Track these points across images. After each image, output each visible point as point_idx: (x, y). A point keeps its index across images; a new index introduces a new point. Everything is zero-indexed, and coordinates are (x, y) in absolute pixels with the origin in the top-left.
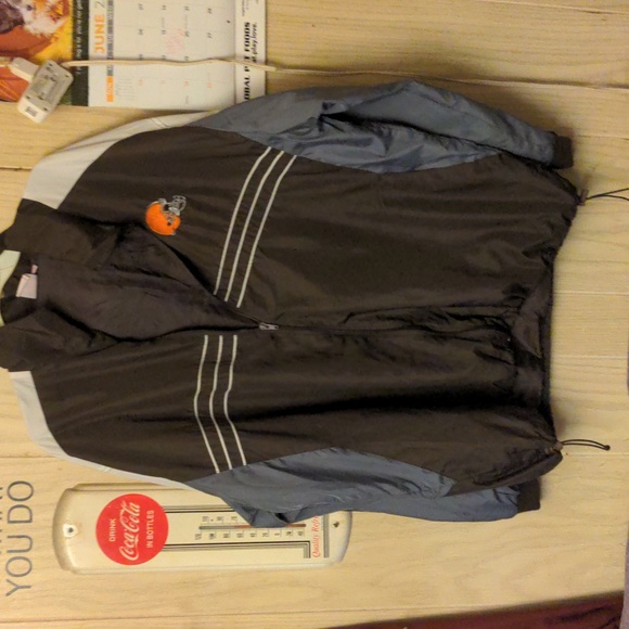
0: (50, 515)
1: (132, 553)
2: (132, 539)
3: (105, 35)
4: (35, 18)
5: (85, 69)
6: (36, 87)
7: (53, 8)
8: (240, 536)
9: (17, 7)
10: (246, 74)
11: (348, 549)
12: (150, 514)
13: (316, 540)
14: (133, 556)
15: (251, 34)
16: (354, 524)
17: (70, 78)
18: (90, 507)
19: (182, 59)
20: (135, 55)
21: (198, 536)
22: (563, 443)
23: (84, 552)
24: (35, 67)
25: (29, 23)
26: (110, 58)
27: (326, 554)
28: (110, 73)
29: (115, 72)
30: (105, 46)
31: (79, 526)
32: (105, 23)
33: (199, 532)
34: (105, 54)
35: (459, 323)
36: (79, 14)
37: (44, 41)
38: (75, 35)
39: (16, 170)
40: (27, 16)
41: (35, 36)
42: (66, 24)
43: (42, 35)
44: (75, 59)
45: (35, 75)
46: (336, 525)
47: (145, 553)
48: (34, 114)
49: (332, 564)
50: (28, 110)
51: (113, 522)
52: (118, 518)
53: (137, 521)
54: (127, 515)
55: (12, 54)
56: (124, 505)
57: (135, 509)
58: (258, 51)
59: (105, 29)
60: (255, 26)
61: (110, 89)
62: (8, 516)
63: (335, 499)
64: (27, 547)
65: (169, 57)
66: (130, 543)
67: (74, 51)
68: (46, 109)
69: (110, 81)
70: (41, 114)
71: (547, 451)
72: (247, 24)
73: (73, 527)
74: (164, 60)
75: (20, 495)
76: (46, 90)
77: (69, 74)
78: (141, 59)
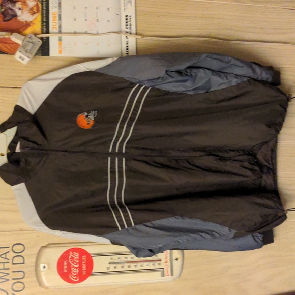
0: (34, 260)
1: (75, 277)
2: (75, 271)
3: (57, 21)
4: (23, 14)
5: (48, 38)
6: (24, 46)
7: (32, 9)
8: (129, 267)
9: (14, 8)
10: (127, 40)
11: (183, 272)
12: (84, 258)
13: (167, 267)
14: (76, 279)
15: (128, 21)
16: (185, 259)
17: (40, 42)
18: (54, 255)
19: (96, 33)
20: (73, 31)
21: (108, 268)
22: (288, 210)
23: (51, 278)
24: (23, 37)
25: (20, 16)
26: (60, 32)
27: (172, 275)
28: (60, 40)
29: (63, 40)
30: (57, 27)
31: (49, 265)
32: (57, 16)
33: (109, 265)
34: (58, 31)
35: (232, 152)
36: (44, 11)
37: (28, 25)
38: (43, 22)
39: (14, 88)
40: (19, 13)
41: (23, 23)
42: (38, 16)
43: (26, 22)
44: (42, 33)
45: (23, 41)
46: (177, 260)
47: (82, 277)
48: (23, 59)
49: (175, 279)
50: (20, 58)
51: (65, 262)
52: (68, 260)
53: (78, 261)
54: (72, 258)
55: (11, 31)
56: (71, 253)
57: (76, 255)
58: (132, 28)
59: (57, 19)
60: (130, 17)
61: (60, 47)
62: (13, 261)
63: (178, 242)
64: (22, 277)
65: (89, 32)
66: (74, 273)
67: (42, 29)
68: (29, 57)
69: (60, 44)
70: (27, 60)
71: (280, 215)
72: (127, 16)
73: (45, 265)
74: (86, 33)
75: (19, 250)
76: (29, 48)
77: (40, 41)
78: (75, 33)
